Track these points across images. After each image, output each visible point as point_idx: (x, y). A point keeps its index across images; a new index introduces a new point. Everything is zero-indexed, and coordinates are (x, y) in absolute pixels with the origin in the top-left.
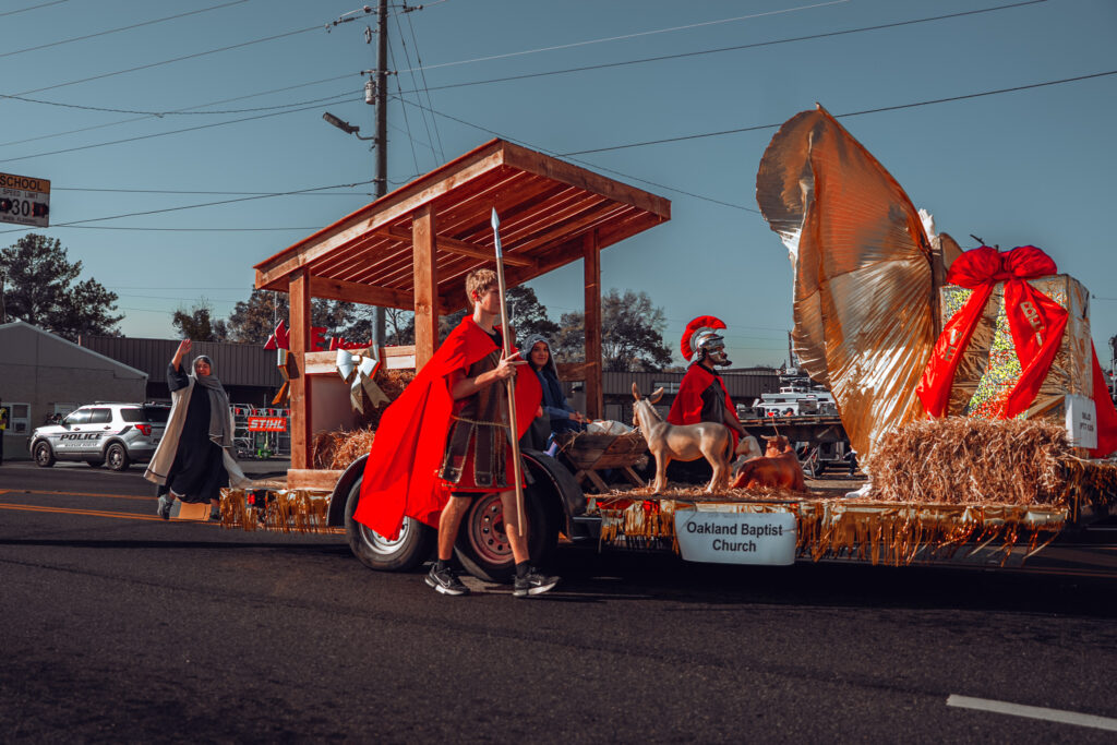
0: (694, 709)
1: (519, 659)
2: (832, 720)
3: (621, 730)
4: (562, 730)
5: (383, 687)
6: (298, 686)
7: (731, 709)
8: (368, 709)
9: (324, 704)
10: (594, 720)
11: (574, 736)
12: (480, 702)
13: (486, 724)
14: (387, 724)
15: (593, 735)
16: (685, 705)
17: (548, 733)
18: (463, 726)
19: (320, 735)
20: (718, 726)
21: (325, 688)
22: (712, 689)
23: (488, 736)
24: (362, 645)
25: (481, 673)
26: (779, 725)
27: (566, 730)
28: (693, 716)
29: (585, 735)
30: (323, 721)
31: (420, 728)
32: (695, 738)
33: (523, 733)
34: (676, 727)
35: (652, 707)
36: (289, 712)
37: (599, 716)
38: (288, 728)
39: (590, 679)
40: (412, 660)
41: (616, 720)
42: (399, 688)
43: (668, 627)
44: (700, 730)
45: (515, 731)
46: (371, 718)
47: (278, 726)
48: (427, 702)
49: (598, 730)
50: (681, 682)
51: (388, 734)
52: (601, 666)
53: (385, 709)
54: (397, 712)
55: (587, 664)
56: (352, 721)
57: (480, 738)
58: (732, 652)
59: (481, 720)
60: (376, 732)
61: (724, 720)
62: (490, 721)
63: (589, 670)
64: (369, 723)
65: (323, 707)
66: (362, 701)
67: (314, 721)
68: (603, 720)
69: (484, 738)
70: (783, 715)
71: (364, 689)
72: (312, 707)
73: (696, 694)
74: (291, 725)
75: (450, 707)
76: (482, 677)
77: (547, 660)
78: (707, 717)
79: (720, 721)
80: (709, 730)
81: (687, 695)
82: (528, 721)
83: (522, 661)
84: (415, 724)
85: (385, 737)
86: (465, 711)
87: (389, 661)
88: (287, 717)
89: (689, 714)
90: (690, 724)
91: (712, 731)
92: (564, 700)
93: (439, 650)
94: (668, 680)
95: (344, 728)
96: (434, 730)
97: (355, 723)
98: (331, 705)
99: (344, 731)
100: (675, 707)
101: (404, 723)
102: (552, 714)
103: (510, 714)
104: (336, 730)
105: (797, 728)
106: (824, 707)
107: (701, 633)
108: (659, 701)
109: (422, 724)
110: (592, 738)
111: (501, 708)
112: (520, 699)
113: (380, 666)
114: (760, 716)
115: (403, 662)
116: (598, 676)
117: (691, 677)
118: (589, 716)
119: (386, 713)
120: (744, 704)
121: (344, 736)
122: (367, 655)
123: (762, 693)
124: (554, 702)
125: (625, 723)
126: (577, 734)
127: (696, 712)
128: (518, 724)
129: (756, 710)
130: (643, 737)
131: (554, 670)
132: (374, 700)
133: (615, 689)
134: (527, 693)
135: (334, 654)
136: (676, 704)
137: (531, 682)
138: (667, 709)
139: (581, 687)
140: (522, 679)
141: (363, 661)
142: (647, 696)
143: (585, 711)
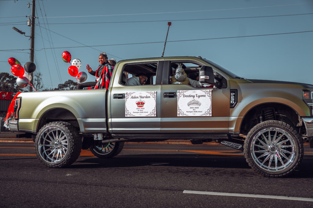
5: (19, 203)
7: (127, 199)
10: (87, 206)
12: (51, 204)
16: (114, 199)
22: (122, 194)
25: (53, 195)
28: (116, 202)
34: (111, 206)
35: (104, 200)
39: (88, 194)
40: (31, 193)
41: (93, 205)
42: (25, 202)
43: (112, 177)
44: (117, 206)
48: (34, 206)
50: (113, 193)
52: (91, 190)
58: (129, 183)
63: (87, 191)
71: (12, 204)
73: (117, 196)
76: (53, 196)
77: (74, 189)
78: (120, 202)
79: (123, 203)
80: (120, 206)
81: (115, 196)
83: (67, 190)
87: (22, 194)
89: (114, 202)
90: (115, 204)
92: (78, 201)
93: (41, 189)
94: (110, 192)
102: (74, 205)
107: (121, 179)
108: (107, 199)
111: (58, 205)
112: (65, 202)
113: (19, 196)
114: (134, 200)
115: (27, 194)
116: (89, 193)
117: (117, 191)
118: (86, 205)
123: (136, 194)
124: (75, 202)
125: (96, 206)
127: (117, 201)
131: (76, 192)
133: (94, 196)
134: (67, 200)
135: (3, 194)
136: (112, 199)
137: (69, 196)
138: (109, 201)
139: (84, 196)
140: (66, 196)
141: (13, 195)
142: (103, 197)
143: (84, 204)
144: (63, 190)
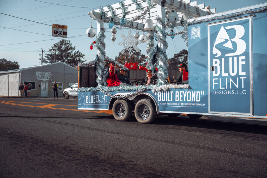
0: (226, 162)
1: (182, 148)
2: (264, 167)
3: (206, 166)
4: (191, 165)
5: (147, 154)
6: (126, 153)
7: (236, 162)
8: (143, 159)
9: (133, 157)
10: (200, 163)
11: (194, 167)
12: (171, 158)
13: (172, 163)
14: (147, 162)
15: (199, 167)
16: (224, 161)
17: (188, 166)
18: (166, 164)
19: (131, 164)
20: (232, 166)
21: (133, 154)
22: (232, 157)
23: (172, 166)
24: (143, 144)
25: (172, 151)
26: (249, 167)
27: (192, 166)
28: (226, 164)
29: (197, 167)
30: (132, 161)
31: (156, 164)
32: (226, 169)
33: (181, 166)
34: (221, 166)
35: (215, 161)
36: (124, 159)
37: (201, 163)
38: (123, 163)
39: (200, 153)
40: (155, 147)
41: (205, 164)
42: (151, 154)
43: (222, 141)
44: (227, 167)
45: (179, 165)
46: (144, 161)
47: (121, 162)
48: (158, 158)
49: (200, 166)
50: (224, 155)
51: (148, 165)
52: (203, 150)
53: (147, 159)
54: (150, 160)
55: (200, 150)
56: (139, 161)
57: (170, 166)
58: (239, 148)
59: (171, 162)
60: (145, 164)
61: (234, 165)
62: (173, 163)
63: (200, 151)
64: (143, 162)
65: (132, 158)
66: (142, 157)
67: (130, 161)
68: (202, 164)
69: (171, 166)
70: (250, 165)
71: (143, 154)
72: (130, 158)
73: (227, 158)
74: (124, 162)
75: (164, 159)
76: (172, 152)
77: (189, 149)
78: (229, 164)
79: (233, 165)
80: (230, 167)
81: (225, 158)
82: (183, 163)
83: (183, 149)
84: (155, 163)
85: (147, 165)
86: (167, 160)
87: (149, 148)
88: (123, 160)
89: (225, 163)
90: (225, 166)
91: (230, 168)
92: (192, 158)
93: (162, 145)
94: (221, 154)
95: (137, 163)
96: (159, 164)
97: (139, 162)
98: (134, 158)
99: (137, 164)
100: (221, 161)
101: (152, 162)
102: (189, 161)
103: (178, 161)
104: (135, 163)
105: (254, 168)
106: (262, 163)
107: (231, 143)
108: (217, 160)
109: (156, 163)
110: (198, 168)
111: (176, 160)
112: (182, 158)
113: (147, 149)
114: (244, 165)
115: (153, 148)
116: (202, 153)
117: (227, 154)
118: (199, 162)
119: (148, 160)
120: (240, 161)
121: (137, 165)
122: (144, 146)
123: (246, 159)
124: (190, 159)
125: (208, 164)
126: (195, 167)
127: (227, 163)
128: (180, 164)
129: (243, 163)
130: (212, 168)
131: (191, 151)
132: (145, 157)
133: (206, 156)
134: (183, 156)
135: (136, 146)
136: (222, 160)
137: (185, 154)
138: (219, 162)
139: (197, 155)
140: (182, 153)
141: (143, 147)
142: (214, 158)
143: (198, 161)
144: (180, 148)
